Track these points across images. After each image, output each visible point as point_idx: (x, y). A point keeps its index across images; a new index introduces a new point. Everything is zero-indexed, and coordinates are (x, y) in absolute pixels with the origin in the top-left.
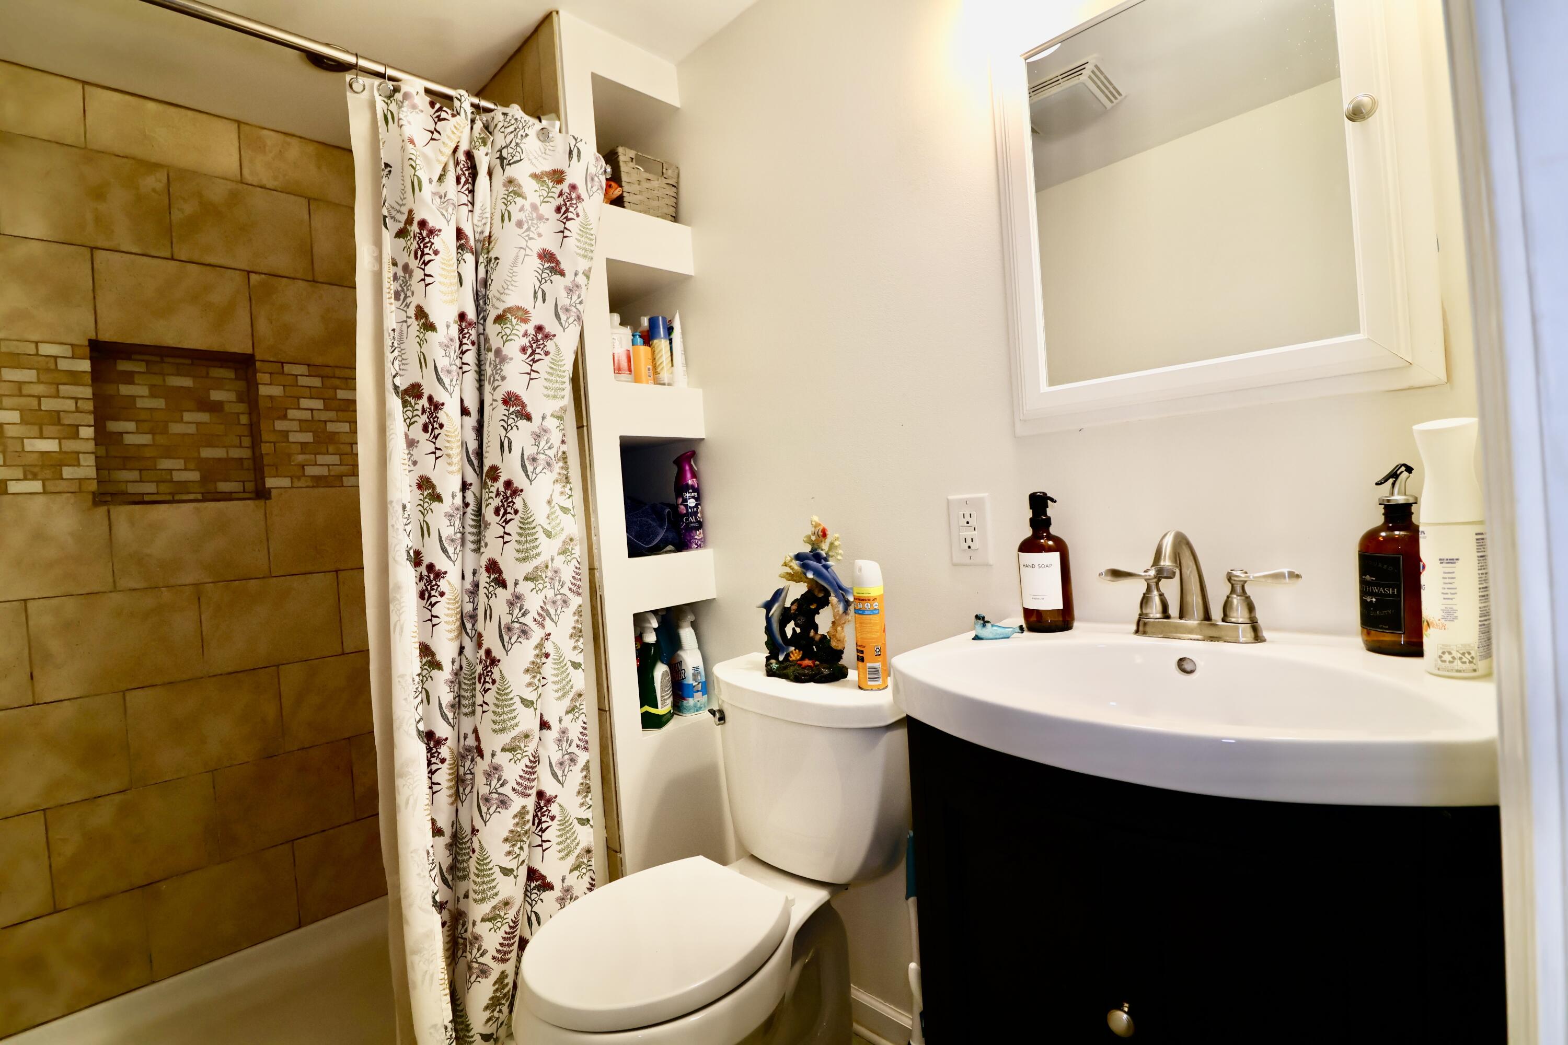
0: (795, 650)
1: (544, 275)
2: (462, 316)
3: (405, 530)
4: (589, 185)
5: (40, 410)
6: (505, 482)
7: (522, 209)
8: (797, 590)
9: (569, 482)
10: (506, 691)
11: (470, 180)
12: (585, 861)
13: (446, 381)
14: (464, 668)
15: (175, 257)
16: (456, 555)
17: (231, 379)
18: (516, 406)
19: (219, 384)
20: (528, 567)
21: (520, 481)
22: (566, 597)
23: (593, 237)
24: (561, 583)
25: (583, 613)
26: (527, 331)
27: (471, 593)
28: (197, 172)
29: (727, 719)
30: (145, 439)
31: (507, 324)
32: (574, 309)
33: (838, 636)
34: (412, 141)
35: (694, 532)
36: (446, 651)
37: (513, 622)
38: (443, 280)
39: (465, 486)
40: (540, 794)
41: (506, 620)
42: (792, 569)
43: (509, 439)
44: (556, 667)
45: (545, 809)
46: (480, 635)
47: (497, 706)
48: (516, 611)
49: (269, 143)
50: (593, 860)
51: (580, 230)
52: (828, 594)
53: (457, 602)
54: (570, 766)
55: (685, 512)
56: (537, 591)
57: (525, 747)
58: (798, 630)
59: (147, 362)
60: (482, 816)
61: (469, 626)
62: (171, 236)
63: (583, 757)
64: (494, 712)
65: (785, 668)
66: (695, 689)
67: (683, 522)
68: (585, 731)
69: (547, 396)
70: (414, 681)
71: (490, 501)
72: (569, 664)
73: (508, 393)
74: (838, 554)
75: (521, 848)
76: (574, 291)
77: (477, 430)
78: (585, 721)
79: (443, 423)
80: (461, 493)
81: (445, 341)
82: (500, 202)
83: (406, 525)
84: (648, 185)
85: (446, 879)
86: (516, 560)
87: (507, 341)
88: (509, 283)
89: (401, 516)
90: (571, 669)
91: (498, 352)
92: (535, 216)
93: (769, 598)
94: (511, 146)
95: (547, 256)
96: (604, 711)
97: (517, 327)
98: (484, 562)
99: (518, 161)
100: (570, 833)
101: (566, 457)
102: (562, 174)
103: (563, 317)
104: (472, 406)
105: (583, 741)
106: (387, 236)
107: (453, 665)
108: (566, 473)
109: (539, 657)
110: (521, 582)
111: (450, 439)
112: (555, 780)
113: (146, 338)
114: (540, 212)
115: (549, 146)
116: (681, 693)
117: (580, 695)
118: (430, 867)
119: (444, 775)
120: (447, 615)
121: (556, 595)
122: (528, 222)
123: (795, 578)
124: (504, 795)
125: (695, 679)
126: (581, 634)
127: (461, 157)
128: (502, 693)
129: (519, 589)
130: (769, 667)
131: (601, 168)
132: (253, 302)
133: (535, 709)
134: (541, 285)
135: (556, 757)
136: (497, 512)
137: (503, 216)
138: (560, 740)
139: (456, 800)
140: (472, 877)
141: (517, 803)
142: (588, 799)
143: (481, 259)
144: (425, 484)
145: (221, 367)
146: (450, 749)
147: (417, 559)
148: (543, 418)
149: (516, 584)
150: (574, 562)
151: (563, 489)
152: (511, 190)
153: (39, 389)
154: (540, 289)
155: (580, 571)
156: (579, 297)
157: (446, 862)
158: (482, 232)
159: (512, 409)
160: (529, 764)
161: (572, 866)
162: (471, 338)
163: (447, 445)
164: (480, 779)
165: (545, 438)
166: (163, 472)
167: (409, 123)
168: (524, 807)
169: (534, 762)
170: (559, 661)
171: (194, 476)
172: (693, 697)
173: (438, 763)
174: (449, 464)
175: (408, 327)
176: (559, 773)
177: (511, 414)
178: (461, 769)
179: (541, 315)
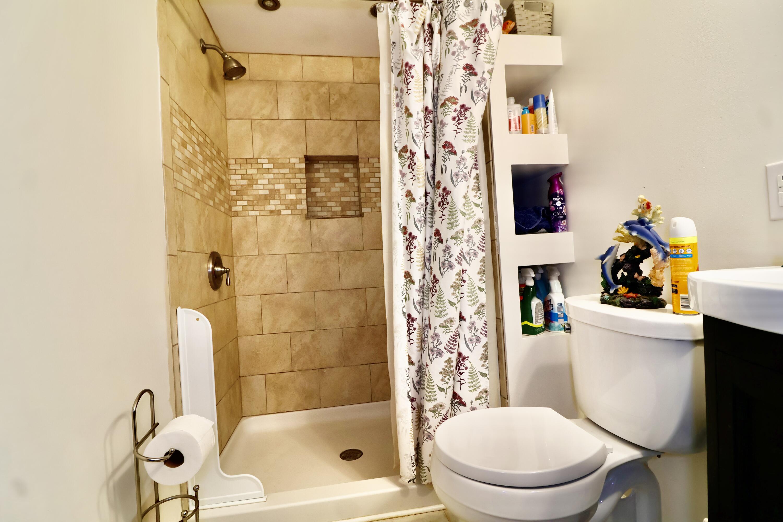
0: (623, 287)
1: (466, 78)
2: (426, 109)
3: (399, 216)
4: (493, 23)
5: (290, 183)
6: (443, 188)
7: (455, 45)
8: (625, 248)
9: (479, 190)
10: (441, 296)
11: (430, 38)
12: (484, 396)
13: (417, 141)
14: (425, 285)
15: (331, 119)
16: (421, 228)
17: (351, 168)
18: (449, 148)
19: (347, 170)
20: (453, 232)
21: (450, 187)
22: (476, 252)
23: (495, 51)
24: (473, 244)
25: (485, 261)
26: (456, 109)
27: (429, 248)
28: (338, 82)
29: (573, 329)
30: (323, 194)
31: (446, 106)
32: (481, 92)
33: (657, 276)
34: (402, 26)
35: (560, 221)
36: (417, 275)
37: (445, 261)
38: (415, 90)
39: (426, 194)
40: (460, 354)
41: (442, 259)
42: (623, 233)
43: (445, 166)
44: (469, 288)
45: (462, 362)
46: (431, 268)
47: (437, 303)
48: (447, 255)
49: (364, 63)
50: (488, 397)
51: (487, 48)
52: (649, 247)
53: (422, 252)
54: (476, 343)
55: (554, 209)
56: (457, 245)
57: (450, 327)
58: (626, 274)
59: (324, 164)
60: (430, 358)
61: (427, 264)
62: (330, 110)
63: (484, 340)
64: (436, 307)
65: (615, 298)
66: (559, 316)
67: (553, 216)
68: (486, 326)
69: (465, 141)
70: (401, 288)
71: (437, 199)
72: (477, 288)
73: (445, 142)
74: (660, 220)
75: (448, 379)
76: (482, 82)
77: (433, 166)
78: (486, 320)
79: (416, 162)
80: (425, 197)
81: (417, 121)
82: (444, 45)
83: (399, 213)
84: (533, 18)
85: (415, 387)
86: (447, 228)
87: (446, 115)
88: (447, 85)
89: (397, 208)
90: (478, 291)
91: (442, 121)
92: (462, 47)
93: (604, 253)
94: (450, 14)
95: (468, 67)
96: (499, 319)
97: (451, 107)
98: (434, 231)
99: (454, 21)
100: (476, 379)
101: (478, 177)
102: (477, 21)
103: (475, 97)
104: (430, 153)
105: (484, 331)
106: (394, 76)
107: (420, 282)
108: (478, 185)
109: (458, 280)
110: (449, 240)
111: (418, 170)
112: (468, 349)
113: (322, 153)
114: (465, 45)
115: (470, 8)
116: (550, 318)
117: (483, 306)
118: (407, 378)
119: (415, 336)
120: (417, 258)
121: (470, 250)
122: (458, 51)
123: (625, 240)
124: (440, 349)
125: (558, 311)
126: (484, 273)
127: (426, 27)
128: (440, 297)
129: (449, 244)
130: (602, 298)
131: (500, 12)
132: (358, 133)
133: (456, 308)
134: (464, 83)
135: (468, 336)
136: (439, 205)
137: (446, 52)
138: (471, 328)
139: (421, 349)
140: (426, 388)
141: (447, 355)
142: (486, 363)
143: (436, 78)
144: (409, 194)
145: (348, 163)
146: (418, 324)
147: (405, 230)
148: (463, 152)
149: (447, 241)
150: (481, 233)
151: (476, 194)
152: (450, 37)
153: (290, 176)
154: (464, 86)
155: (484, 238)
156: (485, 85)
157: (416, 379)
158: (436, 64)
159: (447, 150)
160: (453, 336)
161: (477, 397)
162: (430, 119)
163: (418, 173)
164: (429, 340)
165: (463, 163)
166: (329, 207)
167: (402, 17)
168: (450, 358)
169: (456, 336)
170: (471, 285)
171: (339, 209)
172: (557, 321)
173: (413, 330)
174: (418, 182)
175: (402, 119)
176: (470, 345)
177: (447, 153)
178: (423, 335)
179: (464, 99)
